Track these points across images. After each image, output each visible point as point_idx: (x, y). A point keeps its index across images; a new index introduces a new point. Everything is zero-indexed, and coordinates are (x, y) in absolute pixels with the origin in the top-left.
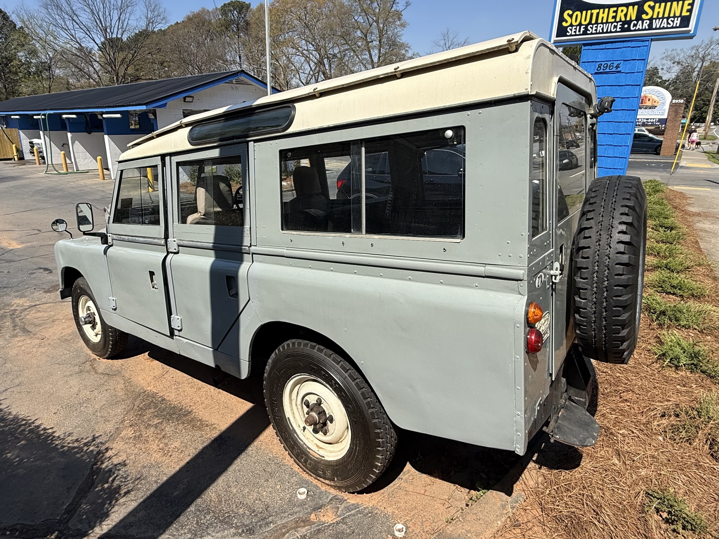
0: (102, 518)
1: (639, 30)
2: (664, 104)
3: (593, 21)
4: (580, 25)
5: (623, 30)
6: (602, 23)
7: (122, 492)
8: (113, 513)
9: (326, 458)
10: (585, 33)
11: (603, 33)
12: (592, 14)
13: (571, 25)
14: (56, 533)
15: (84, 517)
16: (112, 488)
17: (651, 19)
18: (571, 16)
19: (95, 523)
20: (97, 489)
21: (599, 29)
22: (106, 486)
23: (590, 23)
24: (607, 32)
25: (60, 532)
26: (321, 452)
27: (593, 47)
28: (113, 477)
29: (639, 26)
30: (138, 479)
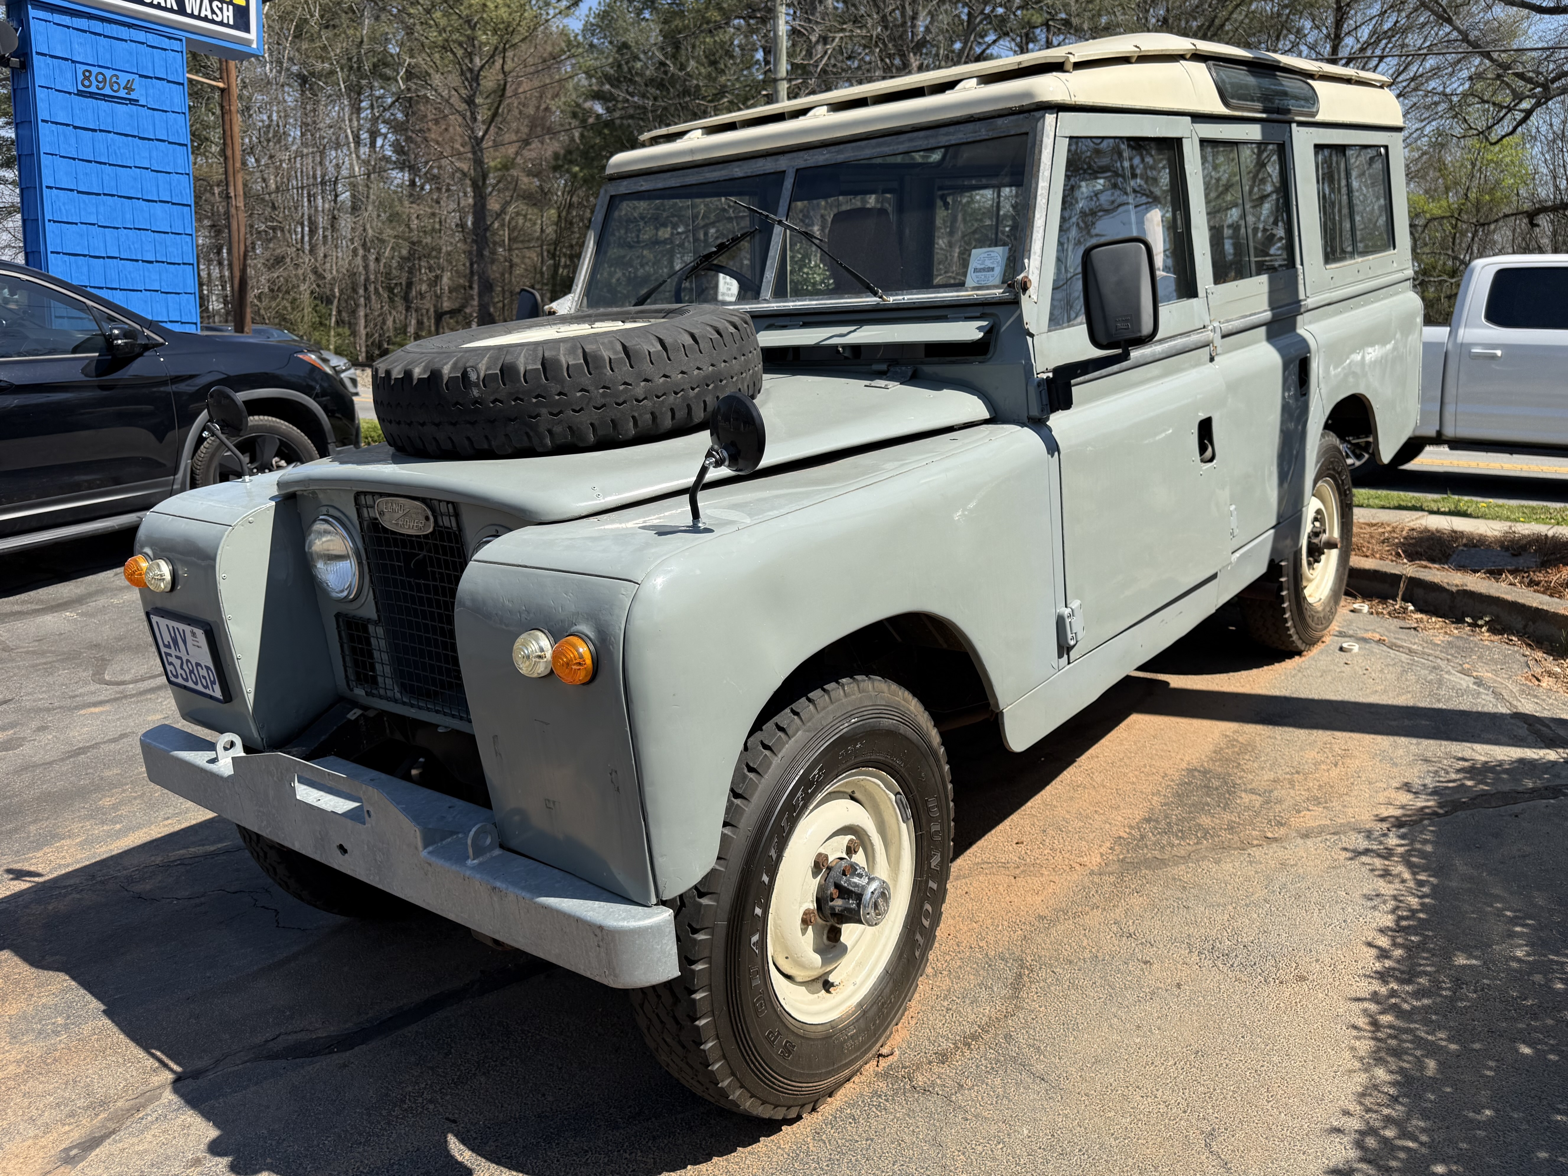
0: (1531, 762)
7: (1465, 764)
8: (1511, 757)
15: (1546, 776)
16: (1468, 775)
19: (1544, 764)
20: (1487, 788)
28: (1445, 784)
30: (1426, 761)
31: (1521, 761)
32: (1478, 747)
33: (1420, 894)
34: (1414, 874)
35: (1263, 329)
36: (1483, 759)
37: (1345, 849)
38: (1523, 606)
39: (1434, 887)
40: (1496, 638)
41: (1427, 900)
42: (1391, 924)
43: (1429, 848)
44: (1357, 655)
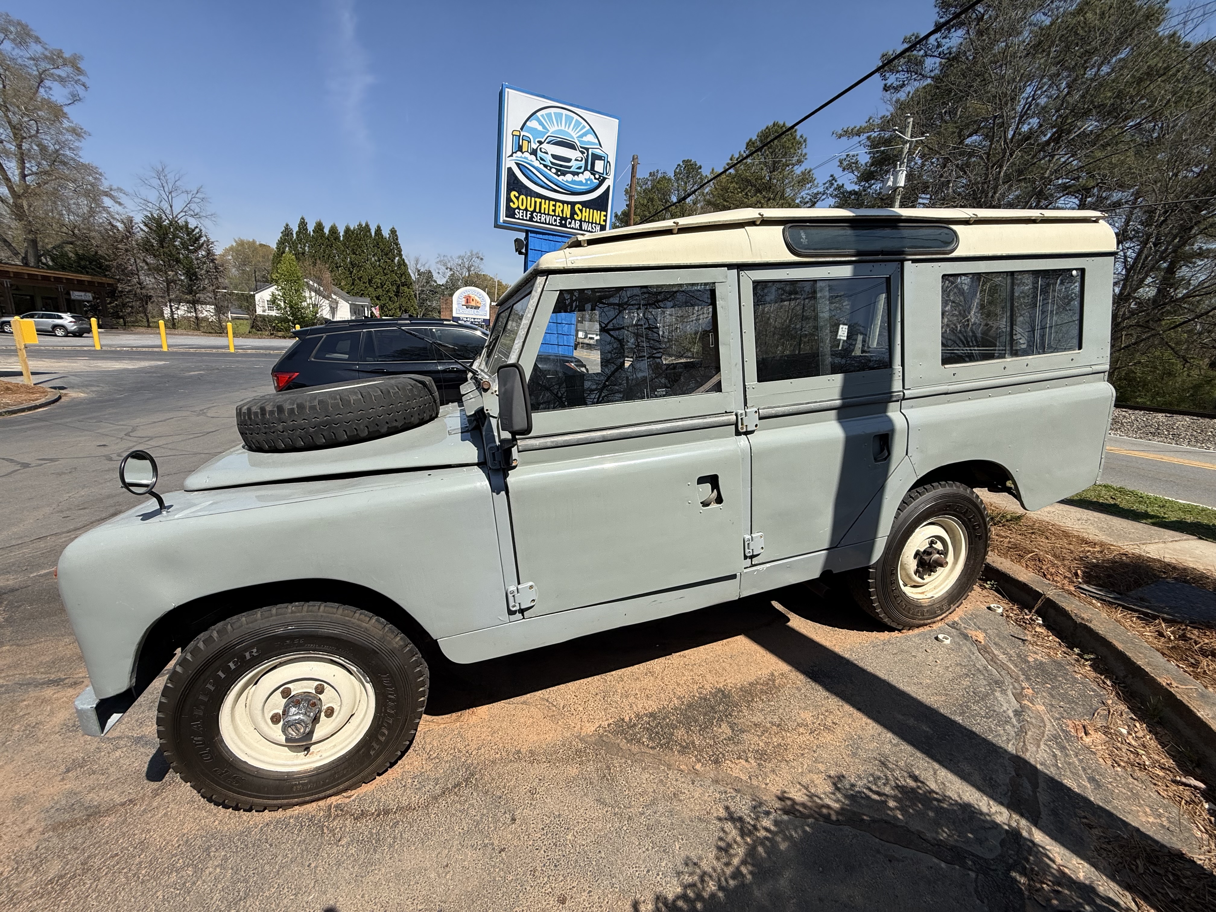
0: (974, 812)
1: (573, 228)
2: (485, 305)
3: (537, 210)
4: (526, 210)
5: (561, 225)
6: (544, 213)
7: (912, 783)
8: (961, 799)
9: (936, 596)
10: (531, 220)
11: (546, 223)
12: (535, 202)
13: (518, 208)
14: (1014, 874)
15: (970, 835)
16: (900, 795)
17: (581, 221)
18: (517, 198)
19: (986, 821)
20: (900, 817)
21: (543, 219)
22: (892, 804)
23: (534, 211)
24: (549, 224)
25: (1011, 868)
26: (929, 595)
27: (538, 236)
28: (870, 794)
29: (573, 225)
30: (883, 764)
31: (967, 808)
32: (944, 774)
33: (724, 883)
34: (744, 862)
35: (834, 412)
36: (933, 786)
37: (727, 808)
38: (1129, 659)
39: (743, 885)
40: (1093, 674)
41: (721, 894)
42: (670, 897)
43: (783, 846)
44: (945, 646)
